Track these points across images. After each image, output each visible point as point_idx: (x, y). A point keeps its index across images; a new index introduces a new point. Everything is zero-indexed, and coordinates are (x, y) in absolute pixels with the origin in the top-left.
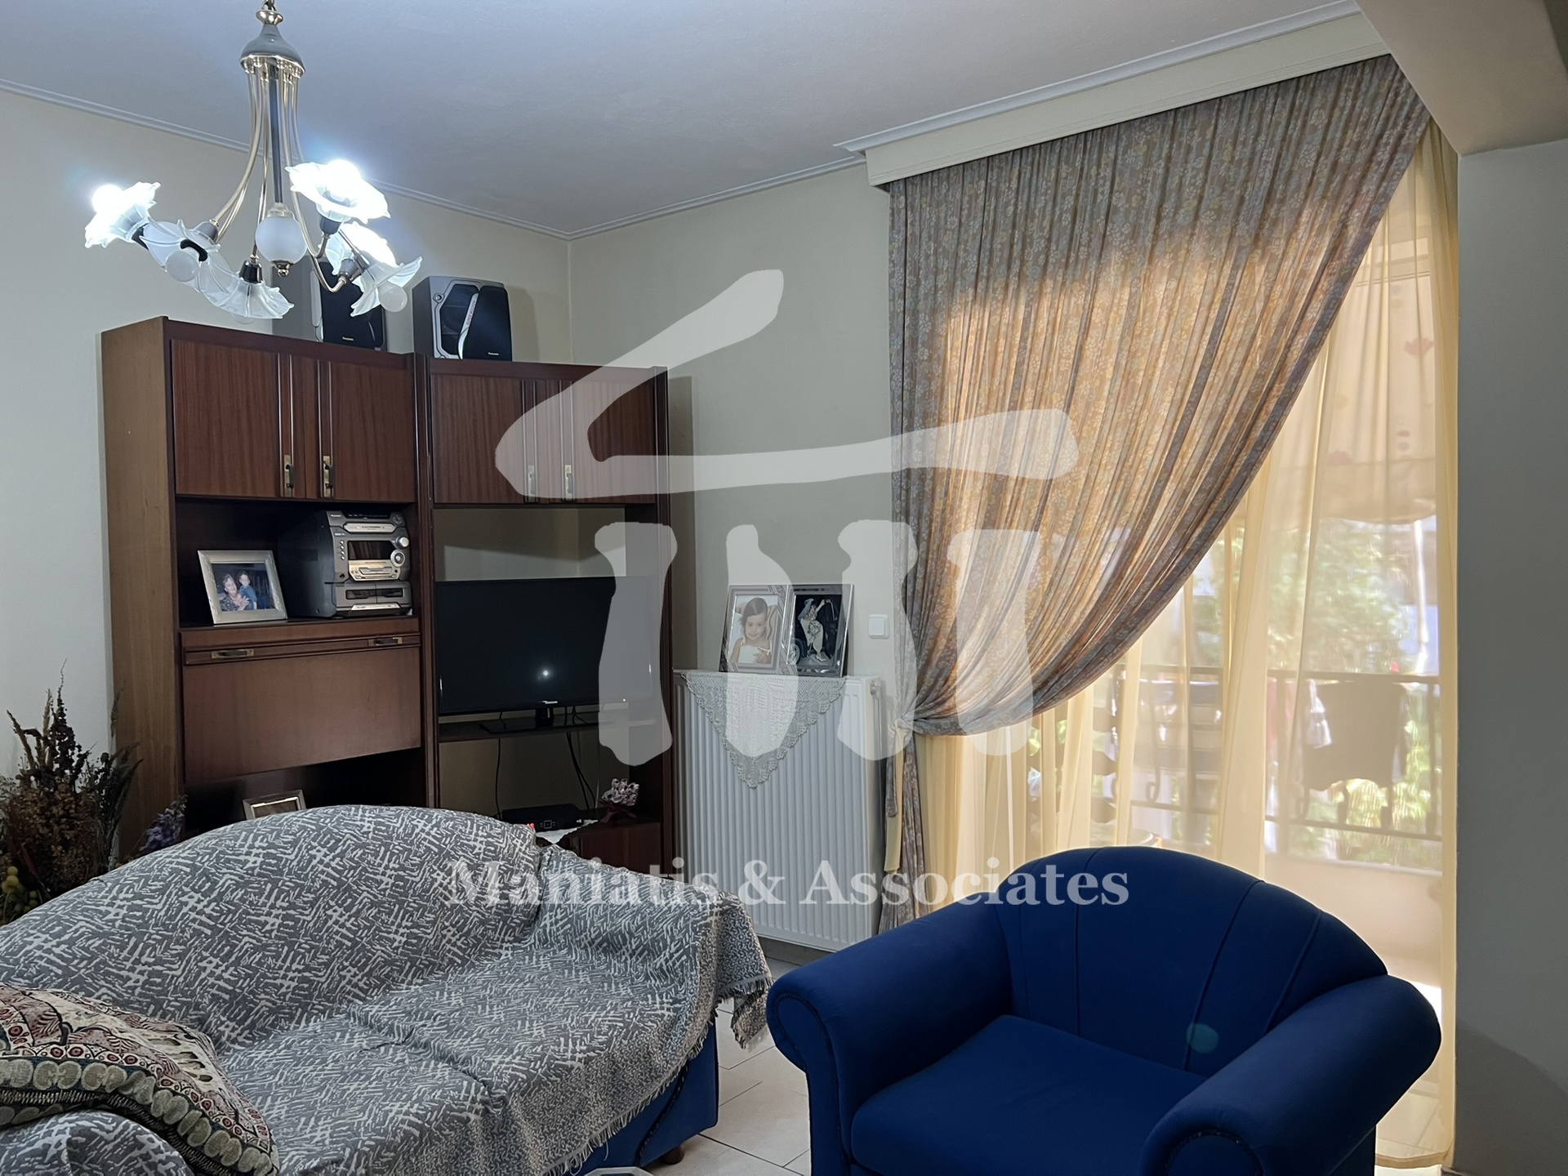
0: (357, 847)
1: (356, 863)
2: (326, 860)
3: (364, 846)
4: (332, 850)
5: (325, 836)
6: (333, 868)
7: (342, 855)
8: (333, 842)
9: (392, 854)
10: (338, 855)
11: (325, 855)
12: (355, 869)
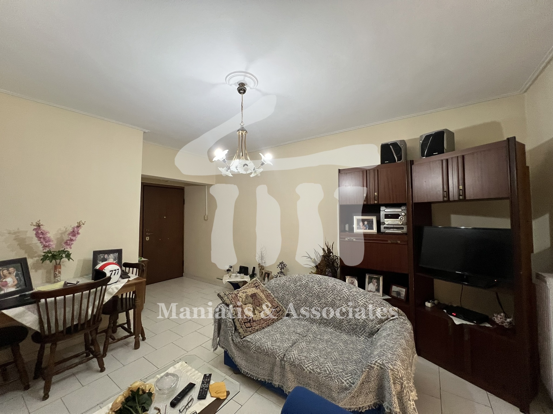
0: (325, 288)
1: (323, 292)
2: (317, 288)
3: (327, 289)
4: (319, 286)
5: (319, 283)
6: (317, 291)
7: (321, 289)
8: (320, 285)
9: (333, 294)
10: (320, 288)
11: (317, 287)
12: (323, 293)
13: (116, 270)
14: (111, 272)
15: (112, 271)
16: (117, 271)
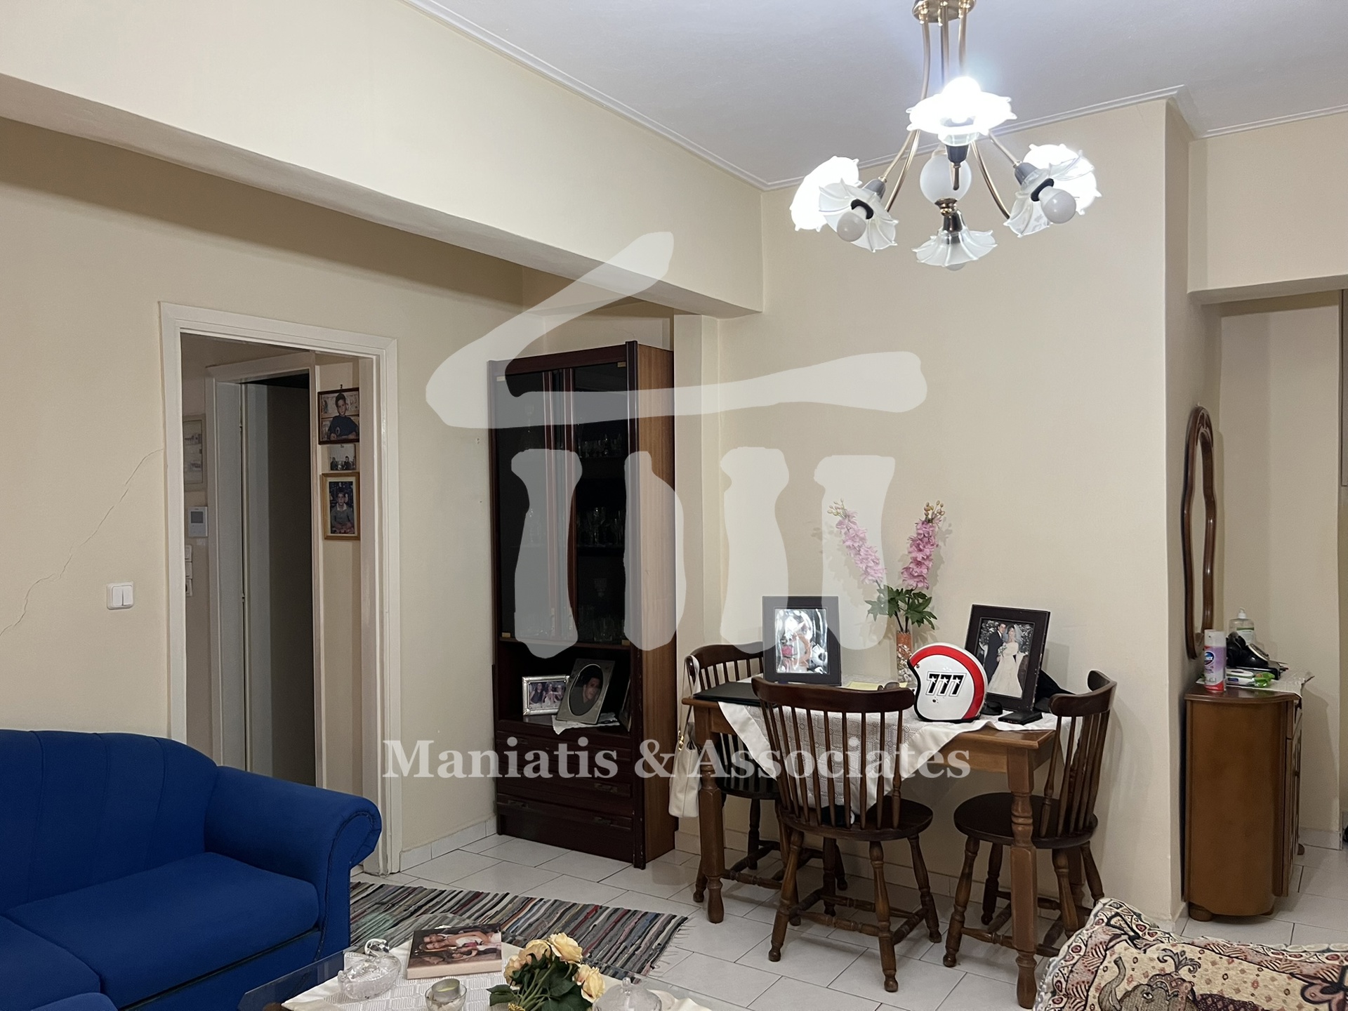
13: (948, 677)
14: (933, 680)
15: (936, 676)
16: (953, 683)
